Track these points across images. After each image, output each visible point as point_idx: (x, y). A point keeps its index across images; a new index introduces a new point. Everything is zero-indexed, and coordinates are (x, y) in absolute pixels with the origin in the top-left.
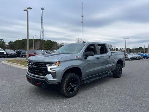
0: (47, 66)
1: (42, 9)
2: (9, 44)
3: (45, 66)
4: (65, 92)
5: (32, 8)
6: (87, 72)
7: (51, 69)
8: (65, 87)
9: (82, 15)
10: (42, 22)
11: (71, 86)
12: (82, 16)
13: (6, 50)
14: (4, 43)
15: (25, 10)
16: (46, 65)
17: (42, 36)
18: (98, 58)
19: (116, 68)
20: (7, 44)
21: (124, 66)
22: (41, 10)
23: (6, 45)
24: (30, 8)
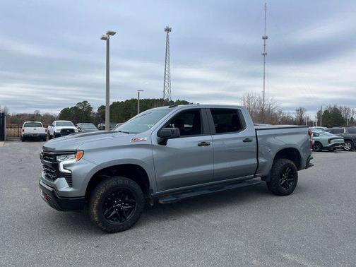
0: (59, 160)
1: (168, 30)
2: (98, 111)
3: (55, 160)
4: (96, 218)
5: (115, 33)
6: (165, 175)
7: (65, 166)
8: (98, 208)
9: (263, 35)
10: (167, 60)
11: (116, 207)
12: (265, 38)
13: (79, 125)
14: (90, 108)
15: (103, 38)
16: (57, 157)
17: (166, 91)
18: (203, 144)
19: (272, 171)
20: (95, 110)
21: (308, 165)
22: (166, 33)
23: (94, 114)
24: (112, 34)
